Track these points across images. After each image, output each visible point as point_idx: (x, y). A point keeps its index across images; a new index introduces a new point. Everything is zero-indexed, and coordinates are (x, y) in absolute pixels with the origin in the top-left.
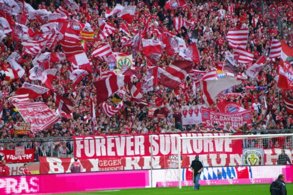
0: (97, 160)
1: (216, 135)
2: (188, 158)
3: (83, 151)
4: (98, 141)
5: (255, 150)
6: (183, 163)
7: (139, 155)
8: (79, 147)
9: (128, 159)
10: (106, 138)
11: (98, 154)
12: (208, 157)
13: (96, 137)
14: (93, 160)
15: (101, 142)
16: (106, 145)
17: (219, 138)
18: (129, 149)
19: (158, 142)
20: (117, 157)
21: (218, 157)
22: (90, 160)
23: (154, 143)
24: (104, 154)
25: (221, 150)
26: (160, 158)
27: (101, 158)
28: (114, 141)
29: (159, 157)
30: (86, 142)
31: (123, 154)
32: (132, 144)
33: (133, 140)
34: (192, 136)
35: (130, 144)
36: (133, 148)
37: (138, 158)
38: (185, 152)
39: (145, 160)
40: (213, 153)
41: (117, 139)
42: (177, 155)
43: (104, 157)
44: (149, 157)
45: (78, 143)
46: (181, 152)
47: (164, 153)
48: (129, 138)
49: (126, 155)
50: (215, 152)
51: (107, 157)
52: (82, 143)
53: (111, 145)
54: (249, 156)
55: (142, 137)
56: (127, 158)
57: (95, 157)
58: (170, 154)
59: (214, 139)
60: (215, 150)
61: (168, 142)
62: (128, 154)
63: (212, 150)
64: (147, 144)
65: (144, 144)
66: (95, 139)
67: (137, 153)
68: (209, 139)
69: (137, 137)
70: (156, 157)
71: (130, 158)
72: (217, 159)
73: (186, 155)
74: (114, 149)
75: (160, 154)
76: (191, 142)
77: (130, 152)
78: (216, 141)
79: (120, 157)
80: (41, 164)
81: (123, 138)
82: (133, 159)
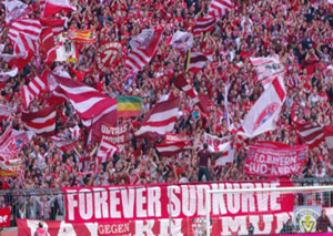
0: (96, 224)
1: (259, 187)
2: (220, 221)
3: (76, 210)
4: (97, 195)
5: (311, 209)
6: (213, 229)
7: (154, 218)
8: (72, 204)
9: (139, 223)
10: (108, 191)
11: (98, 216)
12: (248, 220)
13: (95, 189)
14: (91, 224)
15: (101, 196)
16: (108, 201)
17: (262, 192)
18: (139, 207)
19: (179, 196)
20: (123, 220)
21: (261, 219)
22: (87, 224)
23: (173, 198)
24: (106, 216)
25: (266, 209)
26: (183, 222)
27: (102, 221)
28: (119, 195)
29: (180, 220)
30: (81, 196)
31: (132, 216)
32: (143, 200)
33: (145, 194)
34: (225, 188)
35: (141, 200)
36: (145, 206)
37: (152, 222)
38: (216, 212)
39: (162, 225)
40: (253, 214)
41: (124, 192)
42: (205, 217)
43: (106, 219)
44: (167, 220)
45: (70, 197)
46: (211, 213)
47: (189, 213)
48: (140, 191)
49: (135, 218)
50: (257, 213)
51: (110, 220)
52: (76, 198)
53: (115, 202)
54: (303, 219)
55: (158, 189)
56: (137, 222)
57: (93, 220)
58: (196, 215)
59: (255, 193)
60: (257, 209)
61: (193, 197)
62: (138, 215)
63: (252, 209)
64: (165, 200)
65: (161, 200)
66: (93, 192)
67: (151, 214)
68: (248, 193)
69: (151, 190)
70: (176, 220)
71: (141, 222)
72: (259, 224)
73: (217, 216)
74: (120, 208)
75: (182, 215)
76: (225, 196)
77: (141, 213)
78: (259, 196)
79: (127, 220)
80: (20, 231)
81: (132, 191)
82: (145, 224)
